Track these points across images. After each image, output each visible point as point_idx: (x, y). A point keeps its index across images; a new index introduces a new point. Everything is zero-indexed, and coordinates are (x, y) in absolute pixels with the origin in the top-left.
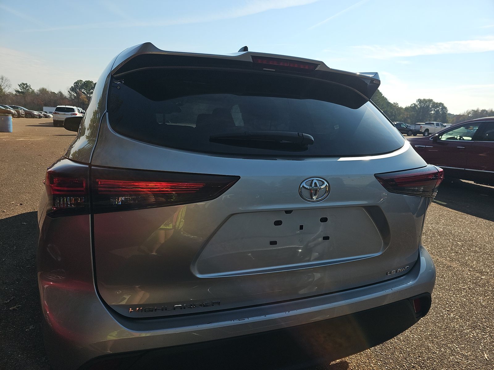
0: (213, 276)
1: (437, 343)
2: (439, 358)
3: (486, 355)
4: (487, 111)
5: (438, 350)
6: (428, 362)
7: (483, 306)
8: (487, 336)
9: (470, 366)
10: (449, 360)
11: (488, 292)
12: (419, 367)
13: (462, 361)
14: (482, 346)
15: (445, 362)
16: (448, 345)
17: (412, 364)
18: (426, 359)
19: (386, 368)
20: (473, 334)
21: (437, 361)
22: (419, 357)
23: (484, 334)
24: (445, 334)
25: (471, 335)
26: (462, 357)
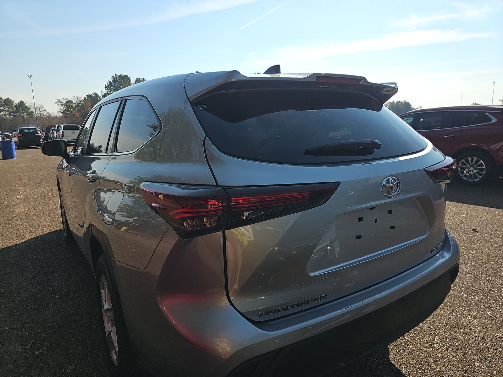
0: (323, 273)
1: (447, 309)
2: (455, 322)
3: (488, 312)
4: (401, 102)
5: (450, 315)
6: (448, 326)
7: (468, 273)
8: (482, 296)
9: (480, 323)
10: (463, 322)
11: (466, 261)
12: (443, 332)
13: (473, 320)
14: (482, 306)
15: (460, 324)
16: (456, 309)
17: (437, 331)
18: (445, 324)
19: (418, 338)
20: (471, 297)
21: (455, 324)
22: (439, 324)
23: (479, 295)
24: (451, 301)
25: (469, 298)
26: (472, 318)
